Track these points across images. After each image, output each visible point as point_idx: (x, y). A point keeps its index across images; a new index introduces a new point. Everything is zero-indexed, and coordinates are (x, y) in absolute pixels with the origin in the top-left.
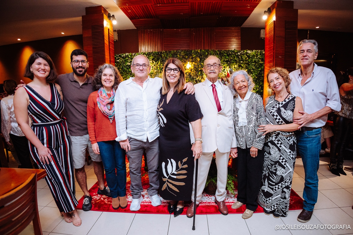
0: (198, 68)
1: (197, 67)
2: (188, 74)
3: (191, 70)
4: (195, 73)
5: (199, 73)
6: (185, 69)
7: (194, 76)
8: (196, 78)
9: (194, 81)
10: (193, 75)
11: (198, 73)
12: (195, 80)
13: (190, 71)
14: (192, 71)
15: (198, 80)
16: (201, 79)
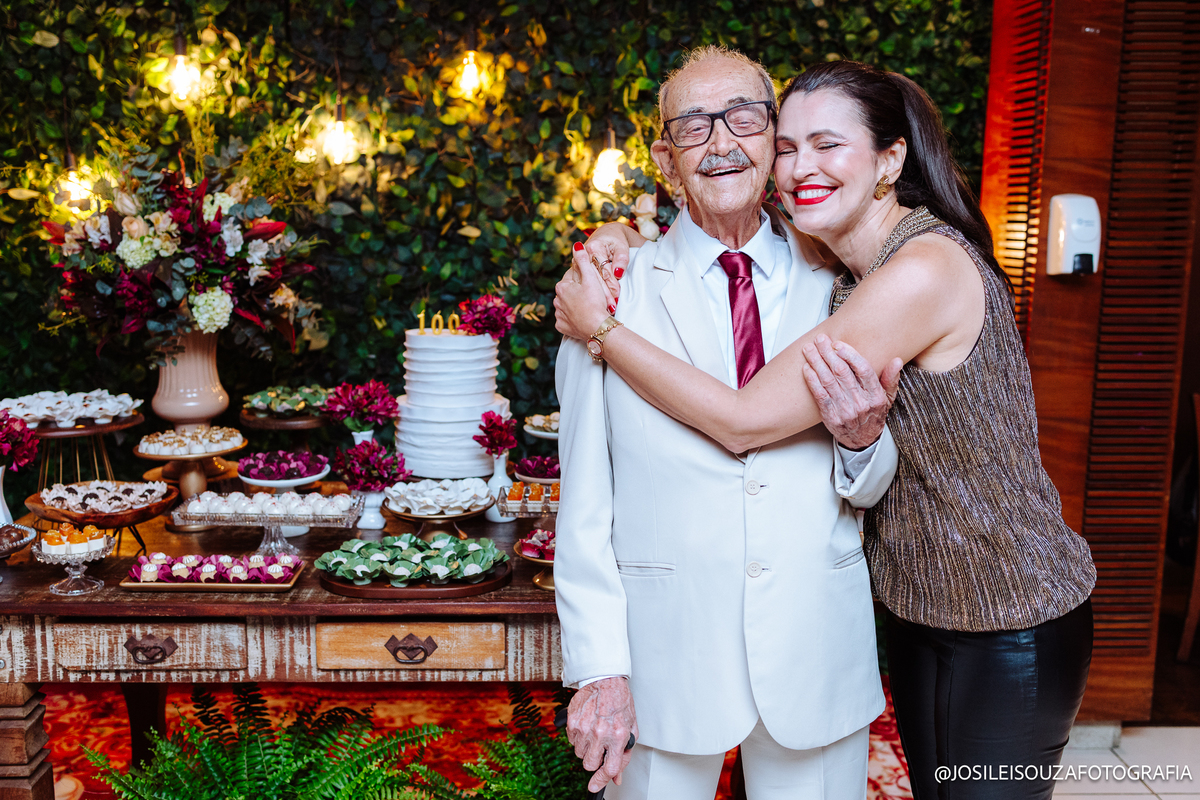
0: (537, 92)
1: (529, 89)
2: (464, 133)
3: (490, 106)
4: (516, 127)
5: (544, 133)
6: (449, 102)
7: (505, 151)
8: (521, 166)
9: (509, 185)
10: (498, 143)
11: (537, 131)
12: (513, 174)
13: (477, 117)
14: (498, 112)
15: (536, 174)
16: (559, 170)
